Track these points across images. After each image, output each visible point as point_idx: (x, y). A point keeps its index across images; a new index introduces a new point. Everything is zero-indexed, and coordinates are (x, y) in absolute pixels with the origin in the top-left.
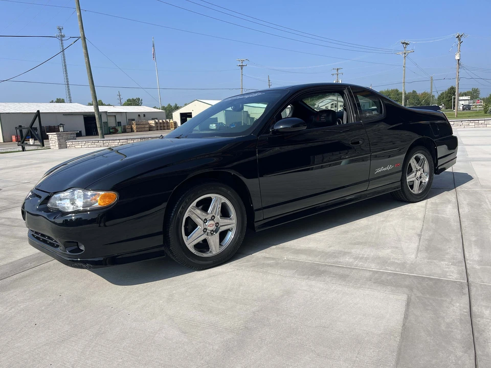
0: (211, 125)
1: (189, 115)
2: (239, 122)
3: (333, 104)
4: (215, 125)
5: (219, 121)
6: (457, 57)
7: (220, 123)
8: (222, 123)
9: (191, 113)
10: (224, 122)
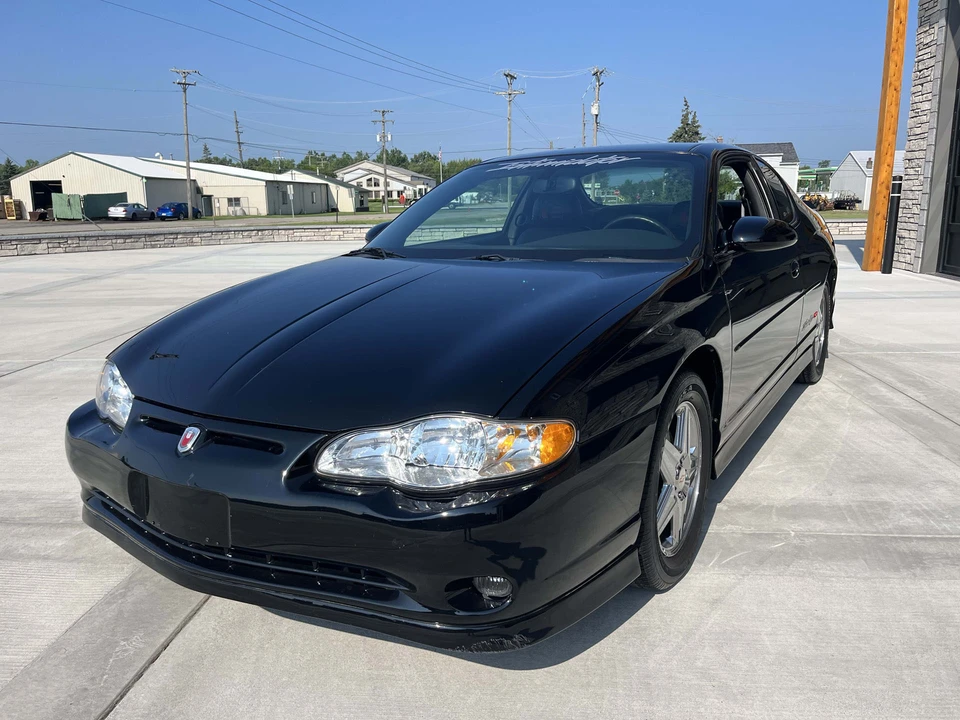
0: (112, 209)
1: (56, 187)
2: (180, 205)
3: (370, 180)
4: (122, 209)
5: (131, 200)
6: (595, 111)
7: (134, 205)
8: (138, 205)
9: (60, 182)
10: (143, 202)
